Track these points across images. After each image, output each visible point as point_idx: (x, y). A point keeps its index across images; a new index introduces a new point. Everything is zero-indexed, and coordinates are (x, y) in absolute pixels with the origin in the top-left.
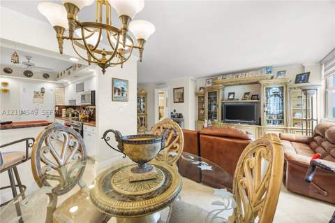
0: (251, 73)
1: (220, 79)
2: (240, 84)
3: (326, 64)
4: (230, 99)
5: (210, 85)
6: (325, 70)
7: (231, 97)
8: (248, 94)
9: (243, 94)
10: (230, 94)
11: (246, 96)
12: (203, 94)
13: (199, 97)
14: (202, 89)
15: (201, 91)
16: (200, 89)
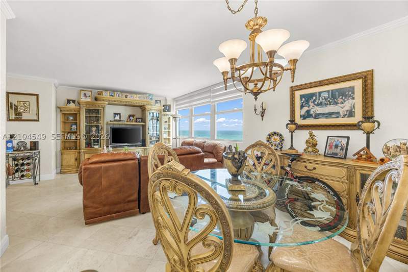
0: (138, 96)
1: (106, 95)
2: (126, 105)
3: (177, 101)
4: (116, 121)
5: (89, 100)
6: (177, 105)
7: (117, 118)
8: (133, 116)
9: (127, 116)
10: (115, 114)
11: (132, 118)
12: (75, 111)
13: (63, 113)
14: (71, 102)
15: (69, 105)
16: (69, 101)
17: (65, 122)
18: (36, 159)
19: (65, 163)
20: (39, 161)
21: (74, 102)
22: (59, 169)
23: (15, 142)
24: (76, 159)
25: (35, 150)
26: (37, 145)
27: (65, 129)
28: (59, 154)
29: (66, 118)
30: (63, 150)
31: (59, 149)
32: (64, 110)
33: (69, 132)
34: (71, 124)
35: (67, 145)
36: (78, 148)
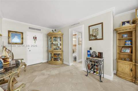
12: (130, 29)
13: (118, 33)
14: (126, 23)
15: (124, 26)
16: (123, 23)
17: (120, 39)
18: (101, 64)
19: (120, 69)
20: (103, 66)
21: (128, 22)
22: (115, 71)
23: (91, 51)
24: (131, 70)
25: (101, 58)
26: (102, 55)
27: (120, 45)
28: (115, 62)
29: (121, 36)
30: (118, 59)
31: (115, 58)
32: (120, 31)
33: (123, 47)
34: (125, 40)
35: (122, 56)
36: (134, 61)
